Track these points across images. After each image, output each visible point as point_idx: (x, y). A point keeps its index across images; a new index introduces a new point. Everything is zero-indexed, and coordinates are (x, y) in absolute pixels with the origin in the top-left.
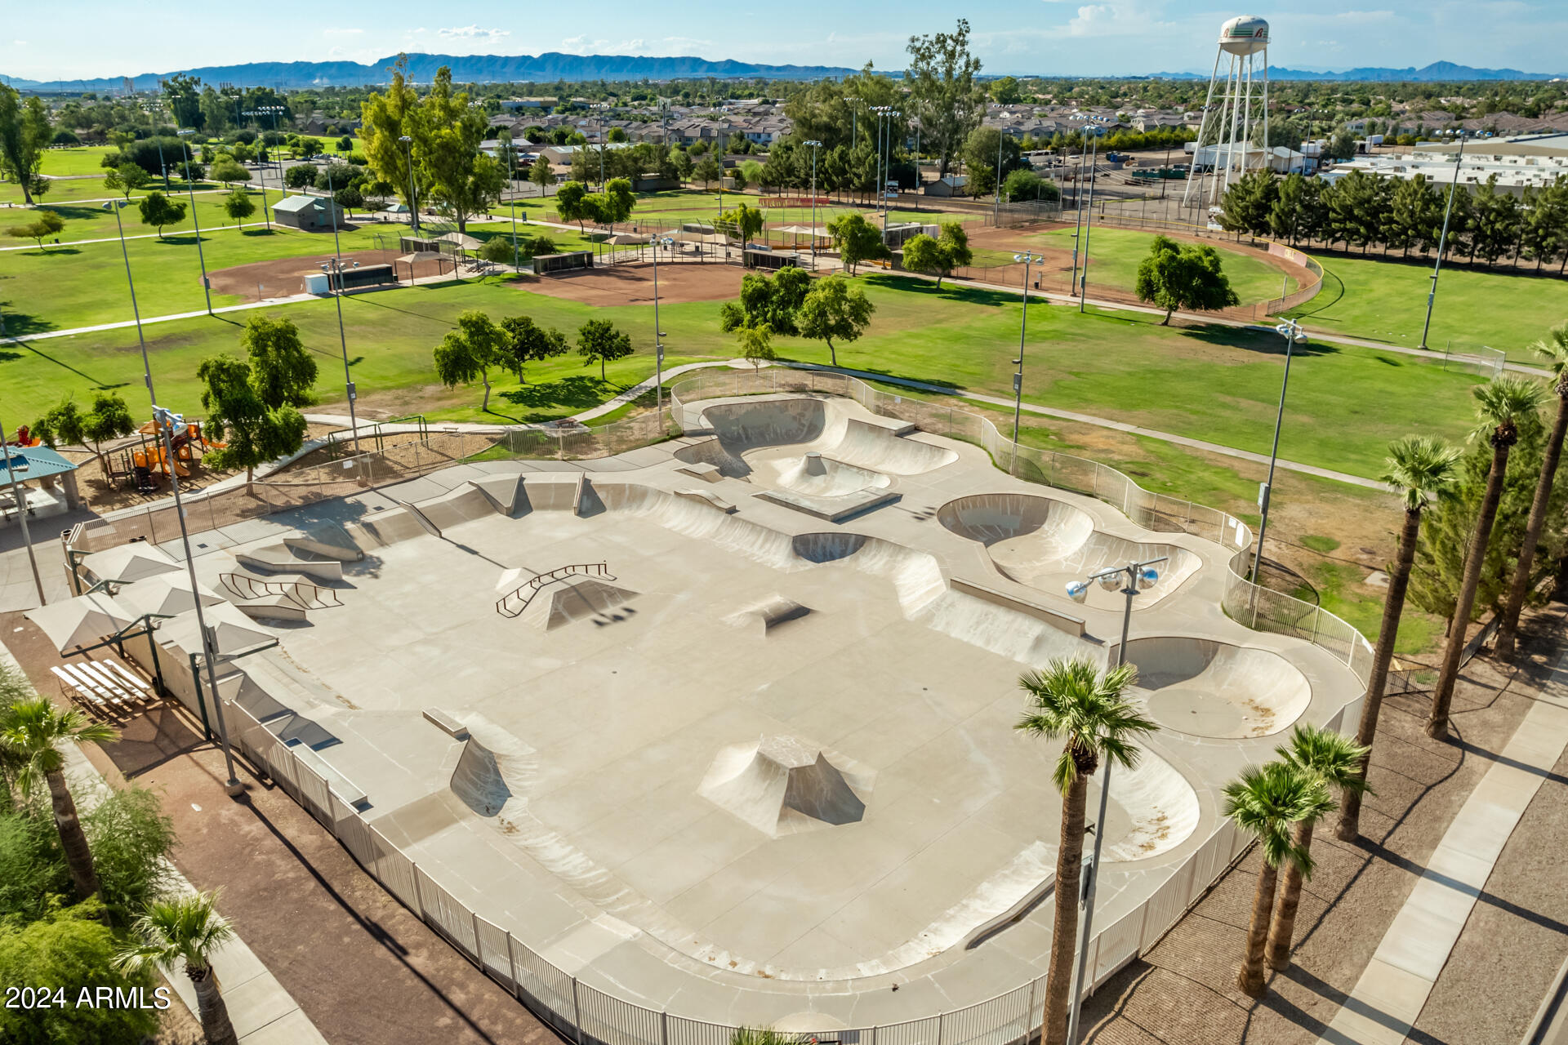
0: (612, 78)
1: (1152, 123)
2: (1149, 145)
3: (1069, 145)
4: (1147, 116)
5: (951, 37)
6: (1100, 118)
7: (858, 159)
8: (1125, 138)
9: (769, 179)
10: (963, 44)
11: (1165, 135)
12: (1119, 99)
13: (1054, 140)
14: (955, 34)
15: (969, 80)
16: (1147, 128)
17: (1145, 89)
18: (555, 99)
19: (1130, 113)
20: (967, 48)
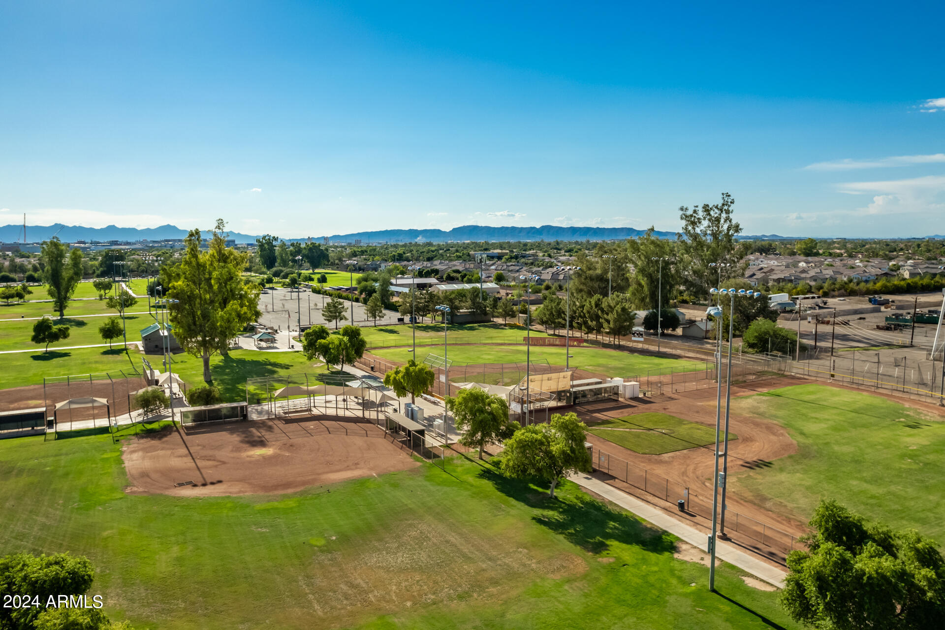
0: (565, 239)
1: (916, 271)
2: (910, 289)
3: (839, 289)
4: (915, 266)
5: (717, 207)
6: (875, 267)
7: (610, 306)
8: (888, 284)
9: (545, 319)
10: (728, 212)
11: (926, 281)
12: (895, 253)
13: (826, 285)
14: (720, 205)
15: (730, 241)
16: (912, 275)
17: (919, 246)
18: (507, 251)
19: (901, 263)
20: (731, 216)
